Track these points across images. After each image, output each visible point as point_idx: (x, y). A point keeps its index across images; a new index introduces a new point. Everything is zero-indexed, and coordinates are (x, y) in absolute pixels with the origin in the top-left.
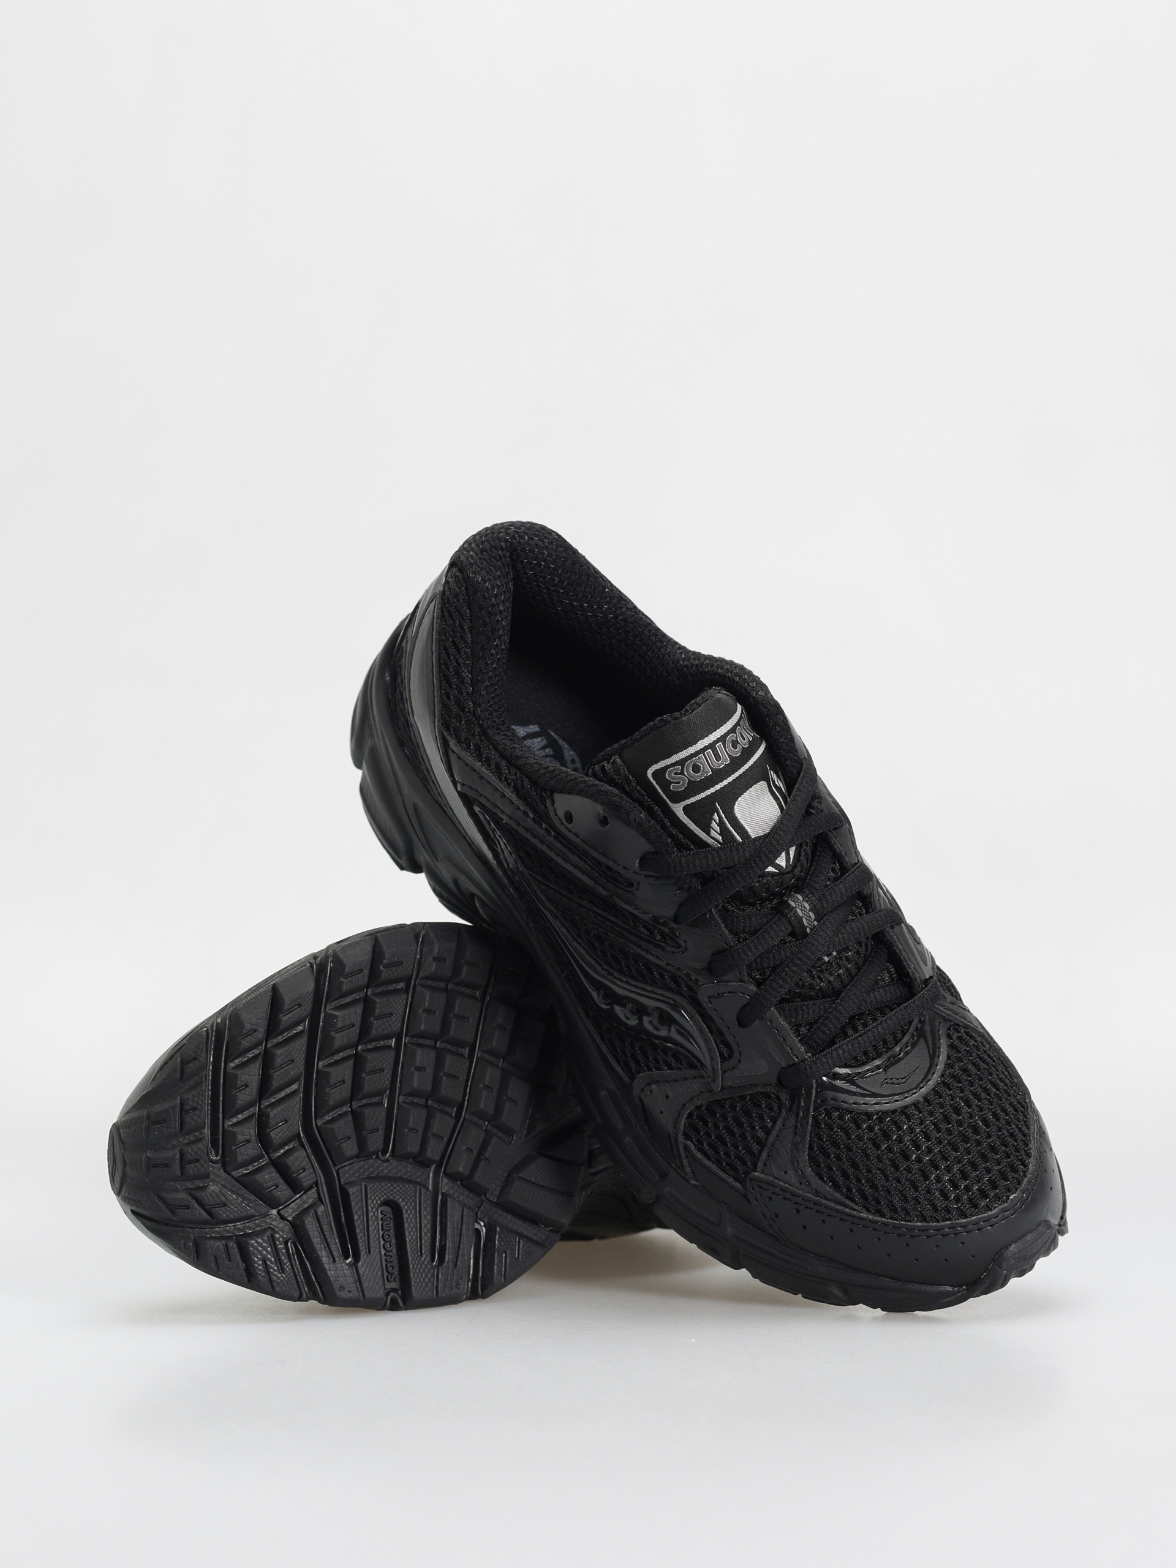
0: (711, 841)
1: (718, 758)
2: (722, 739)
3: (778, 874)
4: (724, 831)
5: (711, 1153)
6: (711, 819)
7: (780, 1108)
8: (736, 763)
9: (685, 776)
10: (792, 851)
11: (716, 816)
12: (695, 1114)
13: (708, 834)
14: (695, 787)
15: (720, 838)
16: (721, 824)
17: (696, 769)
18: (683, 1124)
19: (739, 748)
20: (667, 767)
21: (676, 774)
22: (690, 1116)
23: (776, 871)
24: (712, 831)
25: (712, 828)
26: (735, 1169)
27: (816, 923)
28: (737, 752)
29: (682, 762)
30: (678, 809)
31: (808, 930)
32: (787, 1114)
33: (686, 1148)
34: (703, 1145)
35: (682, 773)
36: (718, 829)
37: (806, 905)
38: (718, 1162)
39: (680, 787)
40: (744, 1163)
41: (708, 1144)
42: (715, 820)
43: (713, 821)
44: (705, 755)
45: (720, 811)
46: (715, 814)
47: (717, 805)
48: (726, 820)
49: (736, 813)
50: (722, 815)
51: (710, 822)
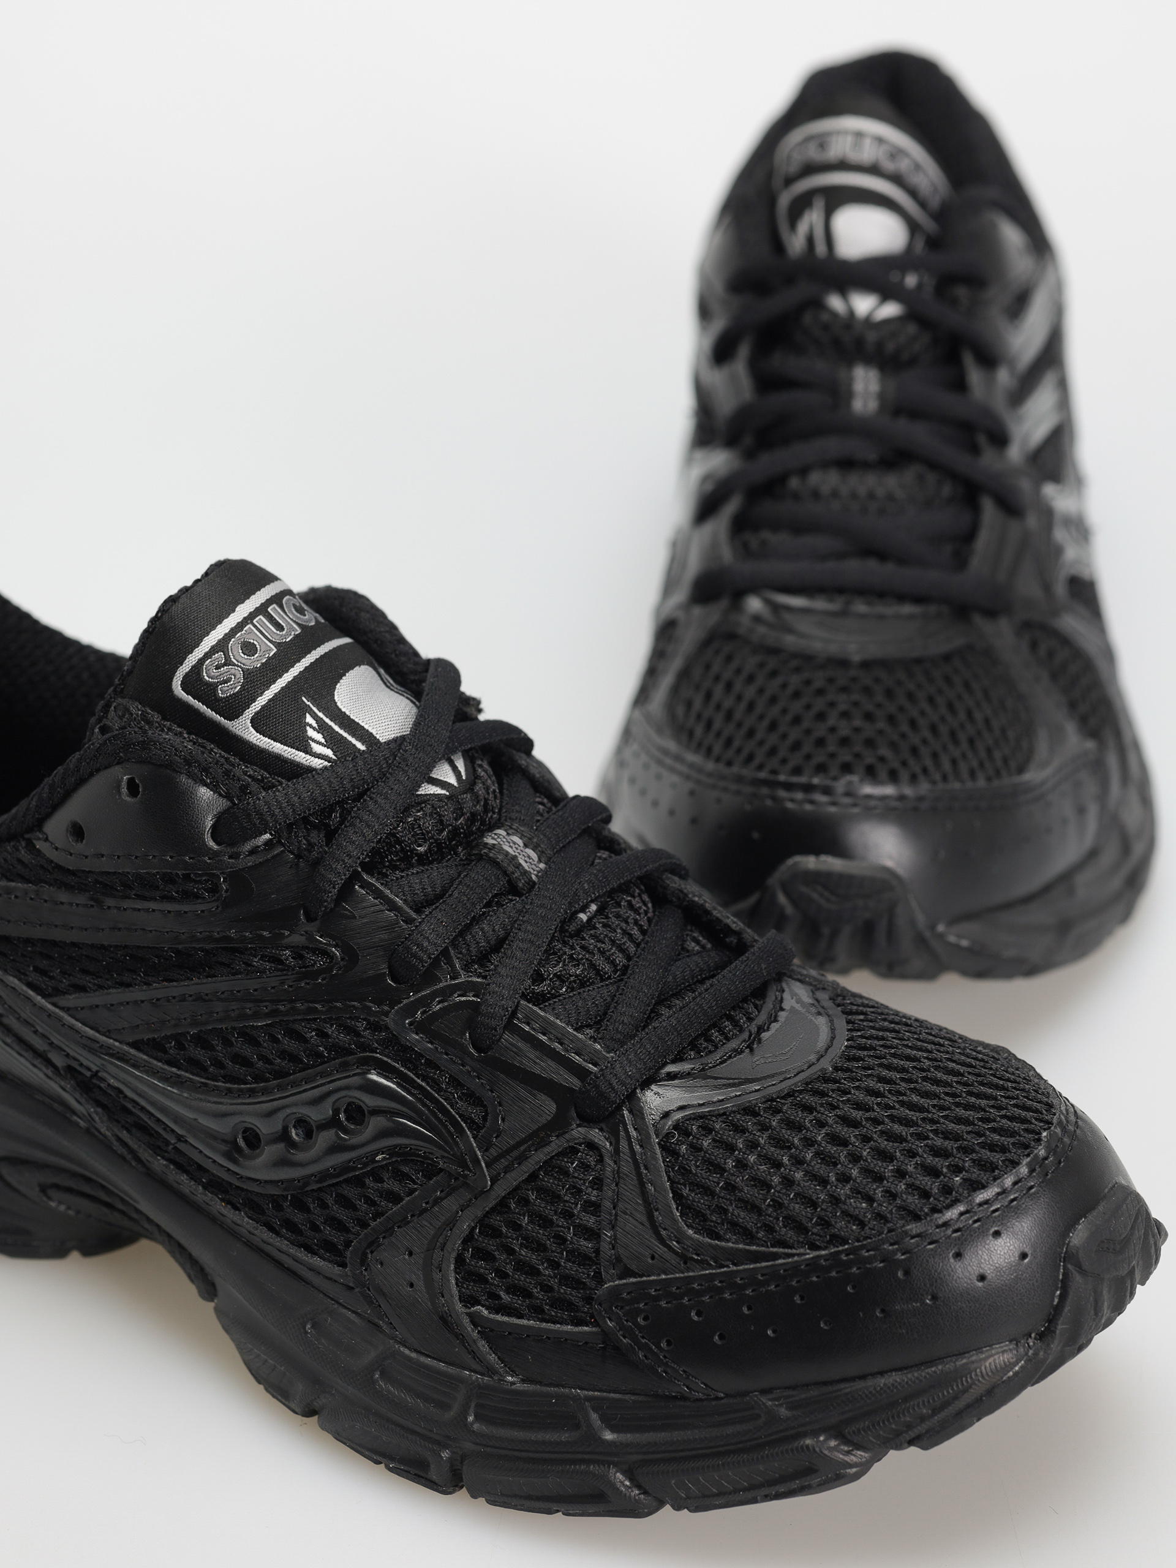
0: (317, 763)
1: (279, 627)
3: (448, 798)
4: (332, 740)
5: (518, 1302)
6: (303, 725)
7: (601, 1160)
8: (312, 635)
9: (234, 665)
10: (459, 761)
11: (309, 719)
12: (468, 1255)
13: (308, 751)
14: (257, 680)
15: (329, 752)
16: (322, 728)
17: (249, 649)
18: (453, 1282)
19: (309, 616)
20: (201, 661)
21: (218, 667)
22: (460, 1260)
23: (443, 792)
24: (313, 745)
25: (310, 739)
26: (570, 1306)
27: (543, 865)
29: (222, 645)
30: (244, 728)
31: (535, 878)
32: (615, 1162)
33: (475, 1319)
34: (499, 1298)
35: (228, 662)
36: (319, 737)
37: (516, 839)
38: (537, 1312)
39: (233, 687)
40: (577, 1284)
41: (508, 1292)
42: (311, 726)
43: (308, 728)
44: (255, 626)
45: (315, 709)
46: (308, 715)
47: (304, 699)
48: (327, 720)
49: (340, 707)
50: (321, 715)
51: (306, 732)
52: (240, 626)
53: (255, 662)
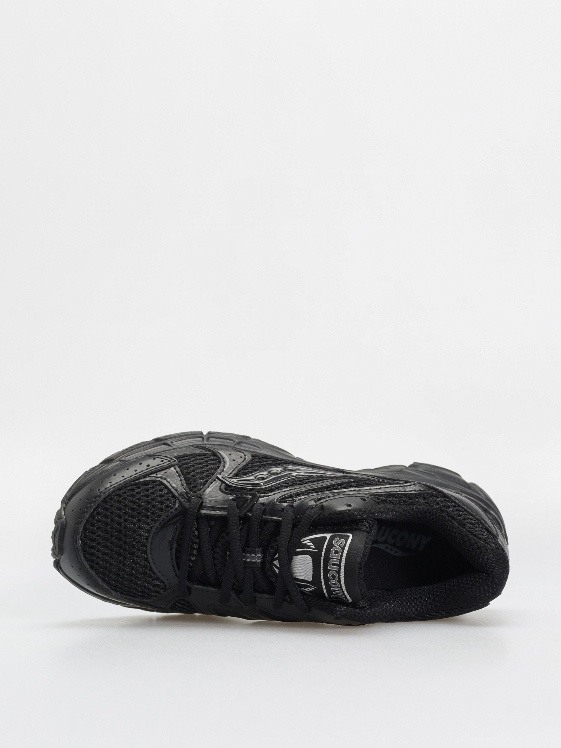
0: (306, 538)
1: (333, 564)
2: (339, 572)
3: (273, 558)
4: (306, 546)
6: (314, 544)
8: (326, 571)
9: (337, 546)
10: (277, 571)
11: (313, 547)
13: (309, 540)
14: (330, 546)
15: (304, 542)
16: (309, 547)
17: (336, 552)
19: (331, 578)
20: (346, 542)
21: (341, 543)
23: (275, 558)
25: (310, 542)
27: (244, 560)
28: (329, 575)
29: (343, 548)
30: (328, 536)
31: (244, 554)
35: (339, 546)
36: (308, 544)
37: (255, 561)
39: (335, 541)
42: (312, 545)
43: (312, 544)
44: (338, 559)
45: (313, 550)
46: (314, 547)
47: (317, 551)
48: (309, 549)
49: (308, 556)
50: (311, 550)
51: (312, 543)
52: (342, 556)
53: (333, 550)
